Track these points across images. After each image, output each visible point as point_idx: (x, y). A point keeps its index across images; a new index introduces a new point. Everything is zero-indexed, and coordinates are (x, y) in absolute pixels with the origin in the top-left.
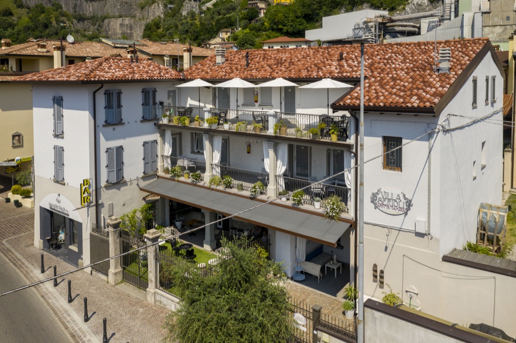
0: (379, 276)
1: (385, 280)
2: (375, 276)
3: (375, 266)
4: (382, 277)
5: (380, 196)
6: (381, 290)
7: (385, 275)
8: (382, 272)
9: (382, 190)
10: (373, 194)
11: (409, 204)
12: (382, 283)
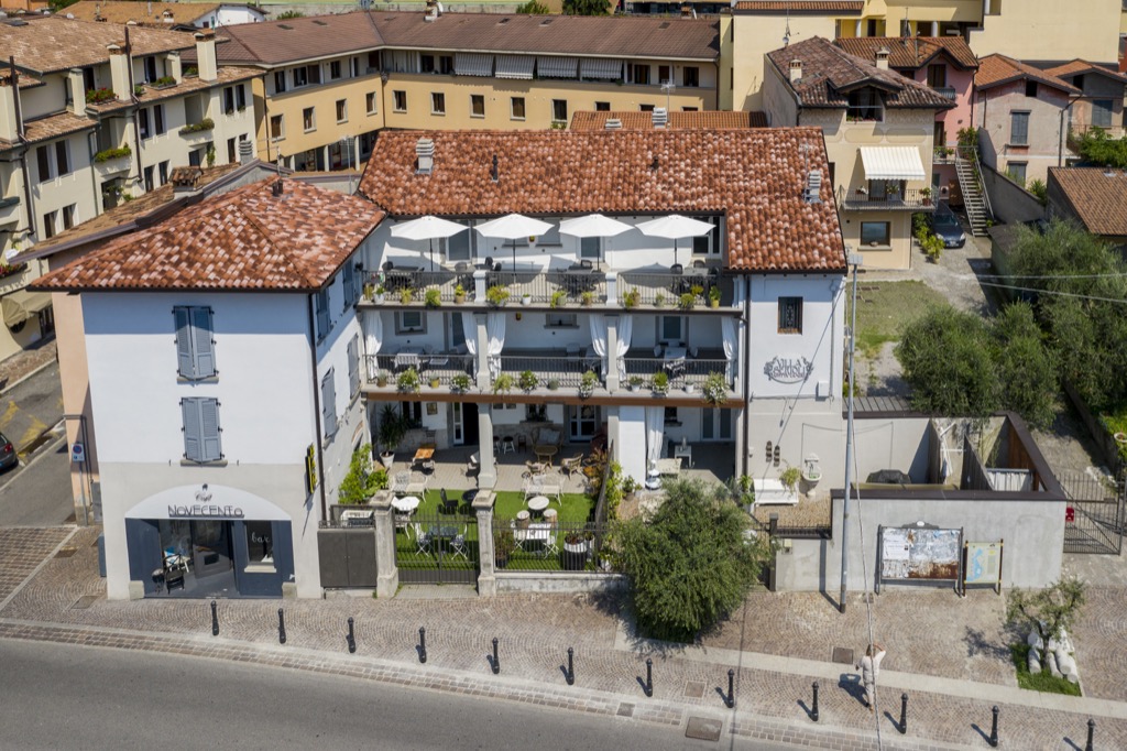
0: (773, 454)
1: (781, 457)
2: (769, 455)
3: (769, 443)
4: (777, 454)
5: (776, 364)
6: (777, 468)
7: (781, 451)
8: (777, 448)
9: (779, 358)
10: (768, 364)
11: (810, 368)
12: (777, 460)
